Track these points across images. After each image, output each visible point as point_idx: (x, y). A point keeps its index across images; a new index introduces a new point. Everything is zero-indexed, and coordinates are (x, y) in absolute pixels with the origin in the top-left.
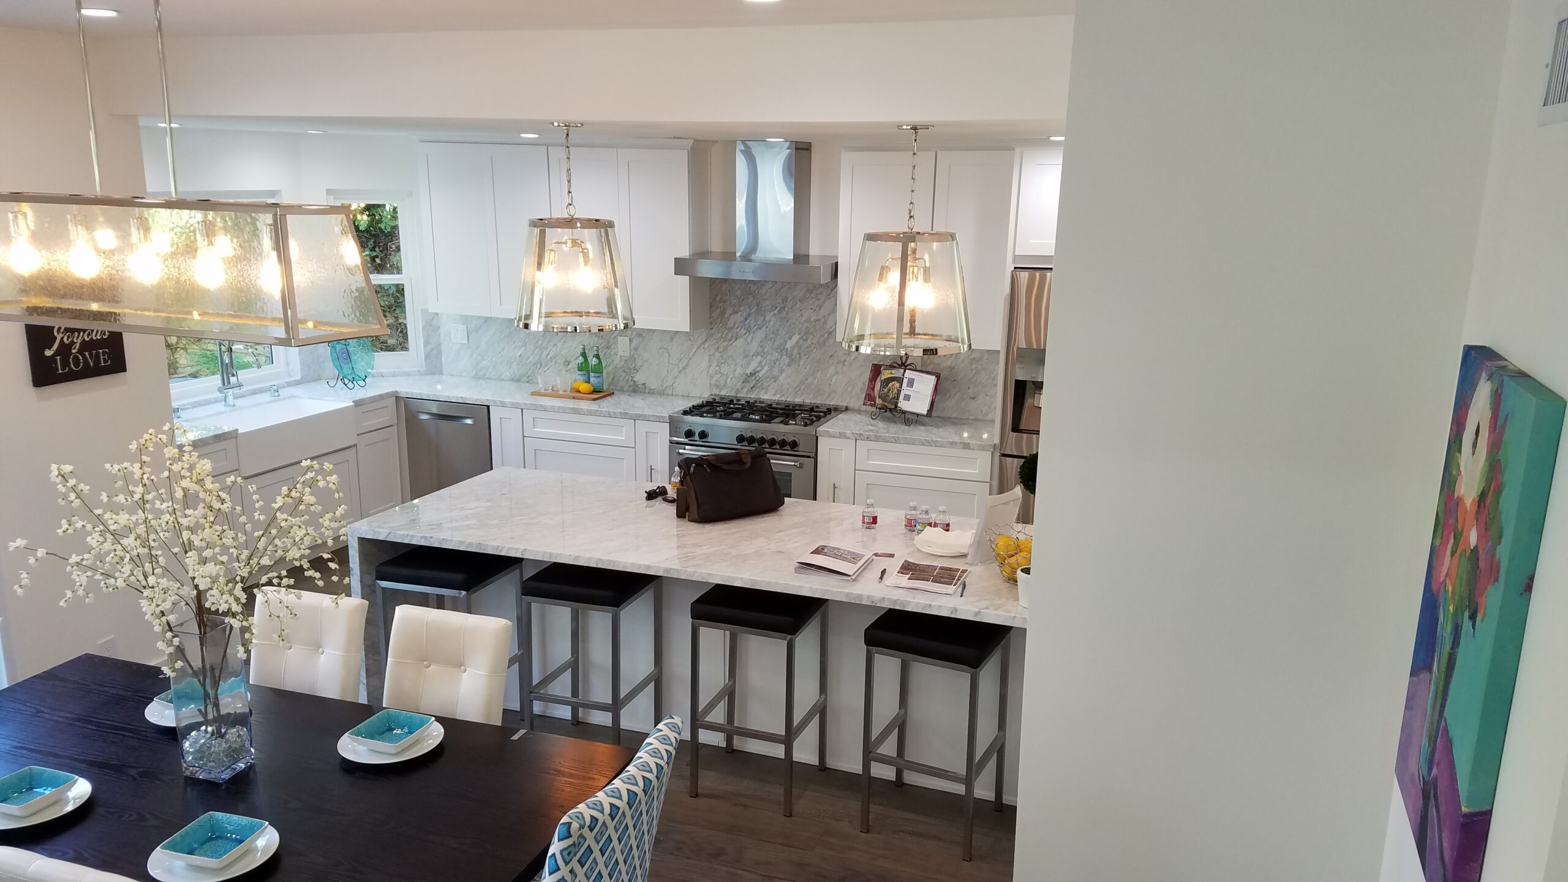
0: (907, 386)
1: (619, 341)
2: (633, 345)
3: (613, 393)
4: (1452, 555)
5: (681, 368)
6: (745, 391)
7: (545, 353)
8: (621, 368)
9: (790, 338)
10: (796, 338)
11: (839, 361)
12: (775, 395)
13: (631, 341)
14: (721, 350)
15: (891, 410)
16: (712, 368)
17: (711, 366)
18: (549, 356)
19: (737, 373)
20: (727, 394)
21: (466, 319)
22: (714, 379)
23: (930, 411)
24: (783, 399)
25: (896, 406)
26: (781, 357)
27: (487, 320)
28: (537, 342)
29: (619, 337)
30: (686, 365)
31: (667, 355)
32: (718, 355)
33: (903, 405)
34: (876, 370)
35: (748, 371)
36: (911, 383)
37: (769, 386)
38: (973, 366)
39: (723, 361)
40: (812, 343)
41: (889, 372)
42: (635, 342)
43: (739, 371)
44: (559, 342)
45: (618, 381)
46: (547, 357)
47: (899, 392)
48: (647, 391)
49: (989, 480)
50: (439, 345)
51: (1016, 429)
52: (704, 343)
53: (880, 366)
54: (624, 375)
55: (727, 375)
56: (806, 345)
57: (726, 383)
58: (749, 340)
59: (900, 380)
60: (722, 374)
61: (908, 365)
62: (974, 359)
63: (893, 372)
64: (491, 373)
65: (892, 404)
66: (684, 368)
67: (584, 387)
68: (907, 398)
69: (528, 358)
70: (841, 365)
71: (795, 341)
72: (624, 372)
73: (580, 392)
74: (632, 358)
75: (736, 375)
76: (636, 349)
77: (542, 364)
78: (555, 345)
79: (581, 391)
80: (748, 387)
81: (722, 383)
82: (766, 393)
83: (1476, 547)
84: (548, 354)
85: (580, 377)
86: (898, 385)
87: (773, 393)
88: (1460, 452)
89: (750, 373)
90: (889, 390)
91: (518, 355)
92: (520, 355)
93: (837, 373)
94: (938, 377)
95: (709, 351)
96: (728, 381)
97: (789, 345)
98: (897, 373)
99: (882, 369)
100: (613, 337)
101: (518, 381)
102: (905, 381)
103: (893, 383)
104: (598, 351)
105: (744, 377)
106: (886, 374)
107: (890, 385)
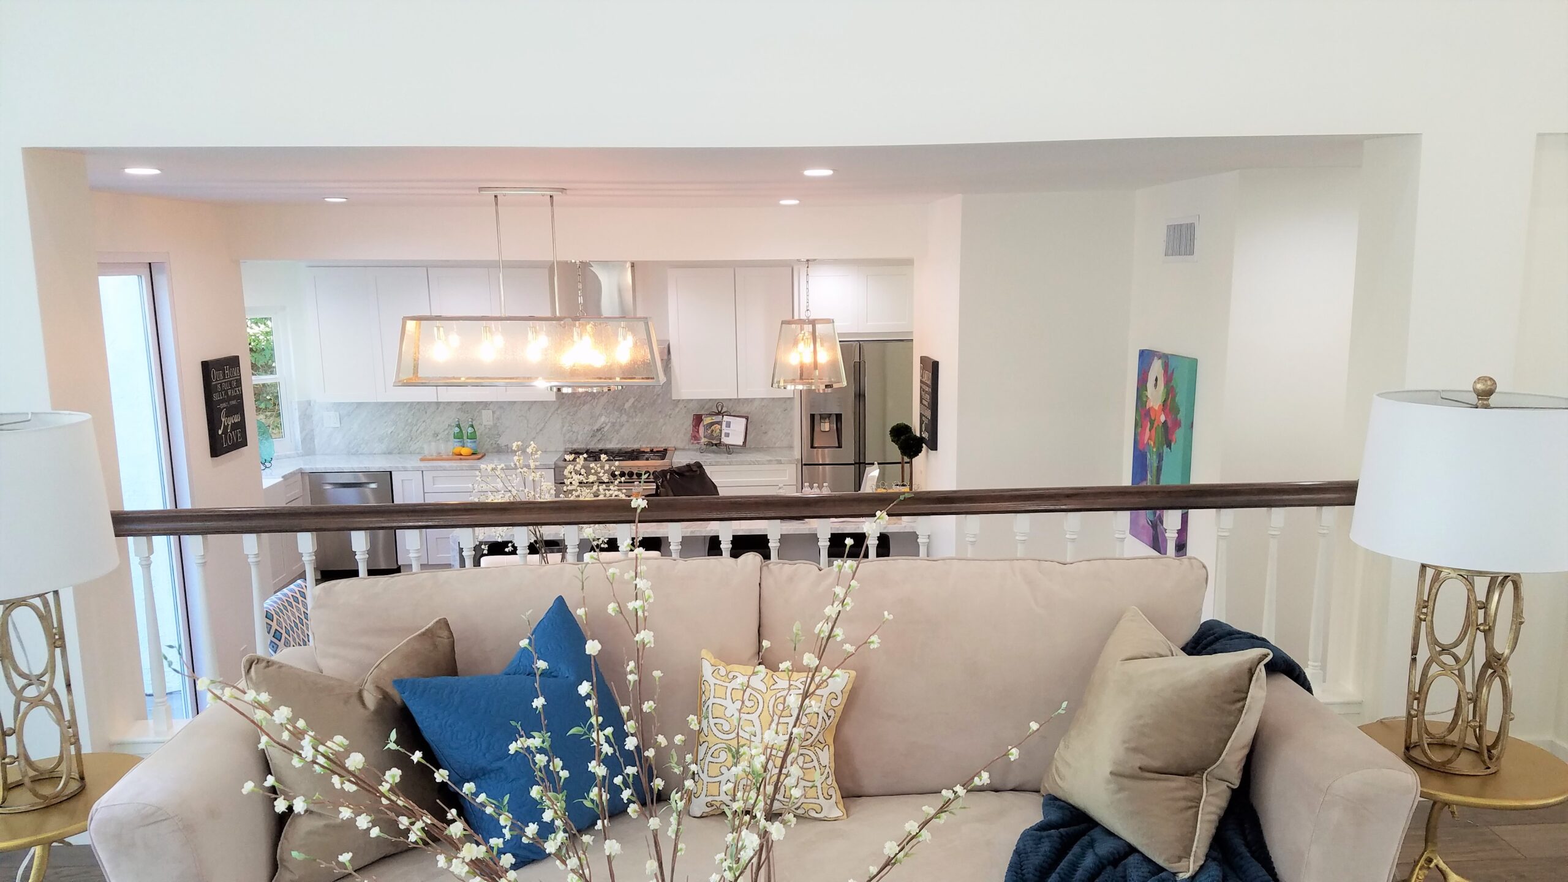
0: (726, 427)
1: (483, 414)
2: (495, 416)
3: (485, 455)
4: (1150, 431)
5: (538, 430)
6: (593, 443)
7: (415, 428)
8: (486, 434)
9: (627, 401)
10: (632, 400)
11: (666, 416)
12: (617, 444)
13: (494, 413)
14: (571, 414)
15: (716, 445)
16: (565, 428)
17: (563, 426)
18: (420, 430)
19: (586, 430)
20: (579, 447)
21: (338, 406)
22: (567, 437)
23: (745, 442)
24: (624, 446)
25: (720, 442)
26: (621, 416)
27: (360, 405)
28: (407, 420)
29: (483, 411)
30: (543, 428)
31: (526, 421)
32: (569, 418)
33: (725, 440)
34: (698, 419)
35: (595, 428)
36: (728, 425)
37: (613, 437)
38: (764, 411)
39: (573, 422)
40: (645, 403)
41: (710, 418)
42: (498, 413)
43: (587, 428)
44: (428, 418)
45: (484, 444)
46: (417, 431)
47: (721, 431)
48: (510, 450)
49: (795, 484)
50: (312, 430)
51: (812, 447)
52: (557, 410)
53: (701, 415)
54: (488, 440)
55: (578, 433)
56: (640, 405)
57: (577, 439)
58: (594, 404)
59: (720, 423)
60: (574, 432)
61: (724, 412)
62: (764, 406)
63: (713, 418)
64: (363, 449)
65: (717, 440)
66: (541, 430)
67: (465, 451)
68: (727, 435)
69: (399, 434)
70: (668, 417)
71: (631, 403)
72: (489, 437)
73: (461, 455)
74: (495, 425)
75: (585, 432)
76: (498, 419)
77: (412, 438)
78: (424, 421)
79: (462, 453)
80: (596, 440)
81: (575, 439)
82: (611, 443)
83: (1165, 421)
84: (418, 430)
85: (457, 444)
86: (719, 427)
87: (617, 442)
88: (1146, 391)
89: (597, 430)
90: (713, 431)
91: (389, 432)
92: (391, 432)
93: (665, 424)
94: (747, 419)
95: (562, 415)
96: (579, 436)
97: (627, 405)
98: (718, 418)
99: (703, 417)
100: (478, 410)
101: (390, 453)
102: (724, 424)
103: (715, 426)
104: (472, 422)
105: (592, 433)
106: (707, 420)
107: (713, 427)
